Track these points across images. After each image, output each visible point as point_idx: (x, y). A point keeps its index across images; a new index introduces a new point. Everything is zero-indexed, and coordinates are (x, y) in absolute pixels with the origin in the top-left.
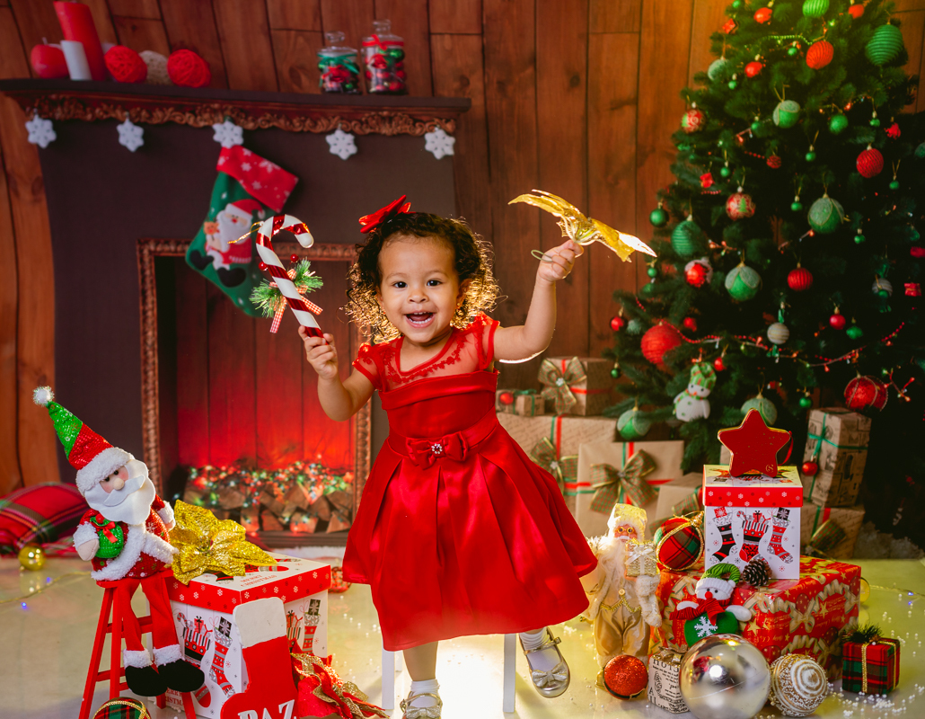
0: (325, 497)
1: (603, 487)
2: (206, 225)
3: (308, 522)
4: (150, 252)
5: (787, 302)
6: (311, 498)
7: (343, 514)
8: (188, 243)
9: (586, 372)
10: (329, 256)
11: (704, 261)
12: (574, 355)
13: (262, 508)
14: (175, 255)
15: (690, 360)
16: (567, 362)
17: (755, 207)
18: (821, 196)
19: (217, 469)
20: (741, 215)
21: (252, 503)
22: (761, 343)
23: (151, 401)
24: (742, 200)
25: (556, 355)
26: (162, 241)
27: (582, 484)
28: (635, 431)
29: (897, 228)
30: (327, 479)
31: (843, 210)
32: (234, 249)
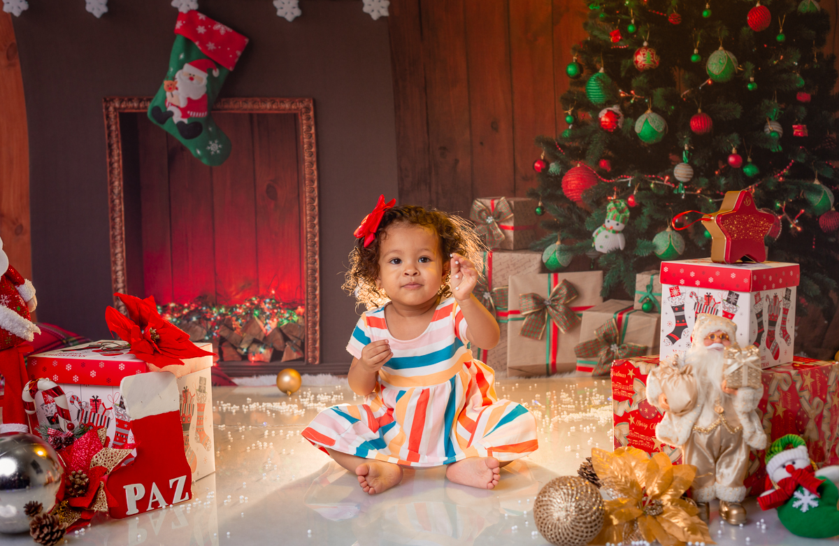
0: (279, 329)
1: (531, 314)
2: (166, 83)
3: (264, 353)
4: (115, 109)
5: (690, 143)
6: (267, 330)
7: (296, 344)
8: (150, 100)
9: (513, 211)
10: (278, 109)
11: (615, 108)
12: (501, 195)
13: (222, 340)
14: (137, 111)
15: (605, 197)
16: (496, 202)
17: (659, 59)
18: (717, 49)
19: (180, 305)
20: (647, 67)
21: (213, 335)
22: (668, 181)
23: (118, 245)
24: (648, 54)
25: (485, 196)
26: (126, 99)
27: (512, 312)
28: (558, 263)
29: (784, 76)
30: (280, 313)
31: (736, 60)
32: (192, 104)
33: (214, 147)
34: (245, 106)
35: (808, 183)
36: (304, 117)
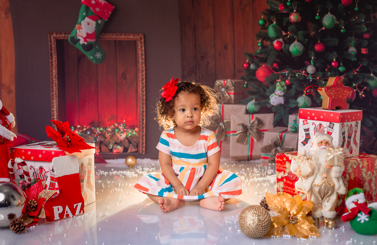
0: (127, 138)
1: (241, 133)
2: (77, 26)
3: (120, 148)
4: (54, 37)
5: (314, 56)
6: (121, 138)
7: (134, 145)
8: (69, 34)
9: (233, 86)
10: (128, 38)
11: (281, 40)
12: (228, 79)
13: (101, 143)
14: (64, 39)
15: (276, 80)
16: (226, 82)
17: (301, 18)
18: (327, 13)
19: (82, 126)
20: (295, 21)
21: (97, 140)
22: (304, 73)
23: (55, 99)
24: (296, 15)
25: (221, 79)
26: (59, 33)
27: (232, 132)
28: (254, 110)
29: (358, 26)
30: (127, 130)
31: (336, 19)
32: (88, 36)
33: (99, 55)
34: (113, 37)
35: (368, 75)
36: (139, 42)
